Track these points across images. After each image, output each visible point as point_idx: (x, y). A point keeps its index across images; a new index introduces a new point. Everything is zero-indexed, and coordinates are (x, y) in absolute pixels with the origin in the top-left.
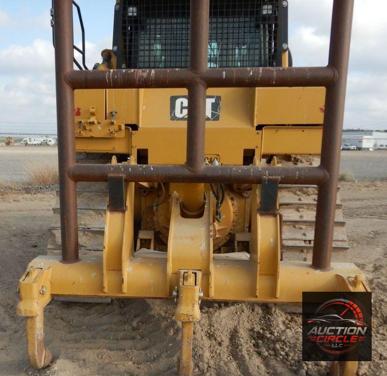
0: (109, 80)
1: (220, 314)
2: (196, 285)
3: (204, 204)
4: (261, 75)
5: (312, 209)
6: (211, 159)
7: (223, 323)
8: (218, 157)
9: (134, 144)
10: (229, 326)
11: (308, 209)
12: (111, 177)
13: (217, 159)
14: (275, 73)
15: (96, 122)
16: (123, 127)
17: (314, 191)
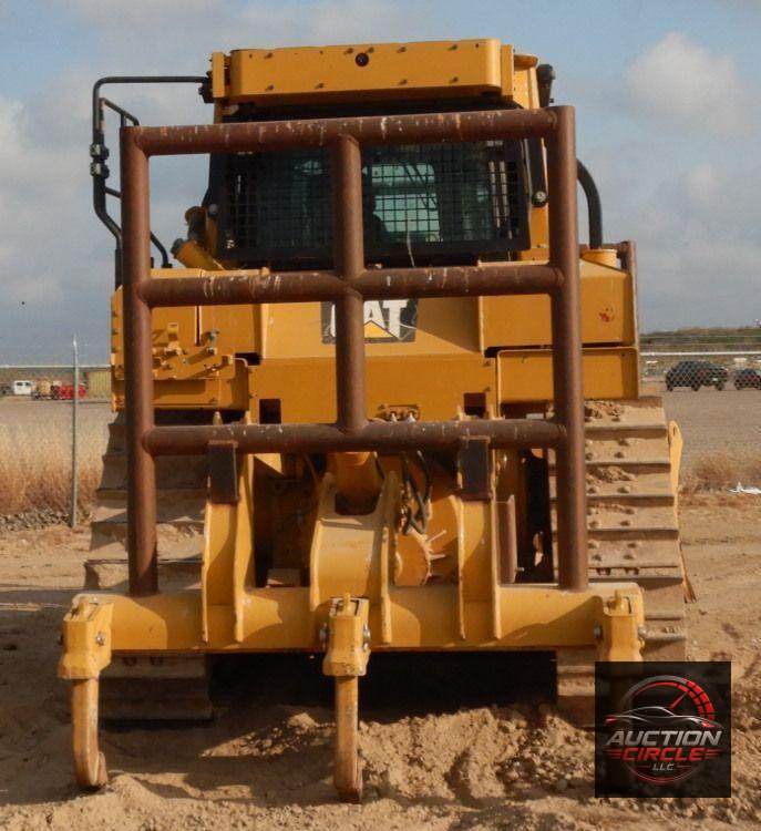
0: (208, 291)
1: (435, 725)
2: (356, 613)
3: (379, 492)
4: (445, 280)
5: (616, 507)
6: (402, 414)
7: (442, 740)
8: (416, 411)
9: (252, 390)
10: (453, 747)
11: (607, 508)
12: (213, 446)
13: (414, 414)
14: (467, 276)
15: (179, 351)
16: (232, 360)
17: (620, 473)
